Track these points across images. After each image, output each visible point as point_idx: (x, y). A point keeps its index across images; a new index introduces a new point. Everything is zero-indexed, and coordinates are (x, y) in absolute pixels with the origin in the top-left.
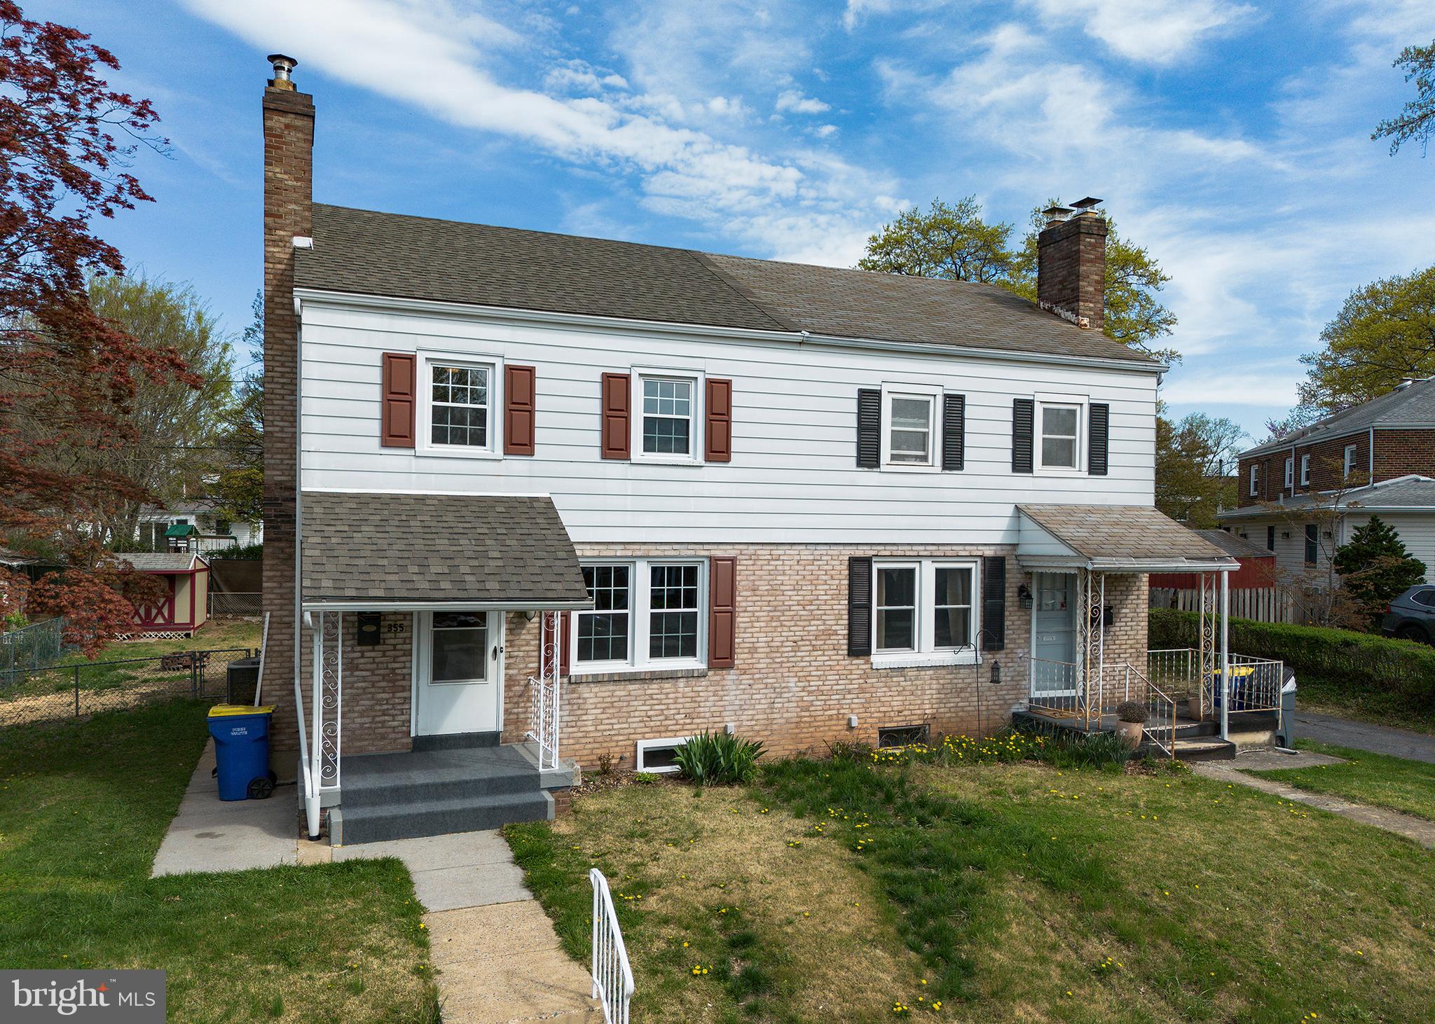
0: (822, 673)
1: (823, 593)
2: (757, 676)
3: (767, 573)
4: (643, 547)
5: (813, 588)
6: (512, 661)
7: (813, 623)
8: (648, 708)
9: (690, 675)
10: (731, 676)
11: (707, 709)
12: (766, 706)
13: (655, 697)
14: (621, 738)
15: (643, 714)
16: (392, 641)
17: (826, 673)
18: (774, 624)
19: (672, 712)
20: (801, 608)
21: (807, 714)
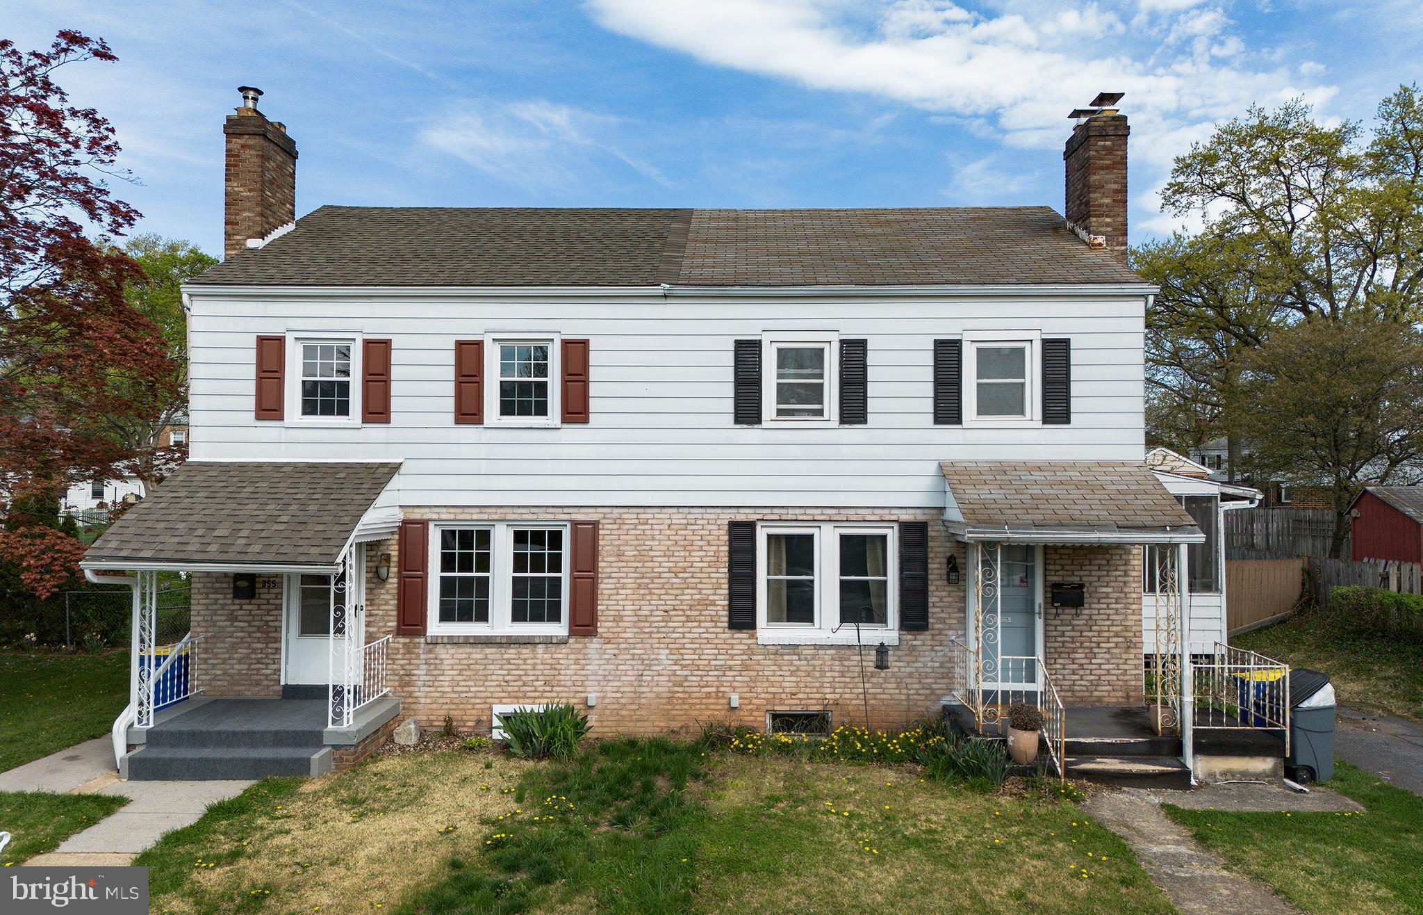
0: (698, 646)
1: (698, 559)
2: (623, 646)
3: (634, 538)
4: (499, 511)
5: (687, 554)
6: (371, 619)
7: (686, 591)
8: (505, 672)
9: (548, 641)
10: (594, 644)
11: (568, 678)
12: (633, 678)
13: (512, 661)
14: (478, 701)
15: (500, 678)
16: (266, 596)
17: (703, 646)
18: (642, 592)
19: (531, 678)
20: (673, 575)
21: (680, 689)
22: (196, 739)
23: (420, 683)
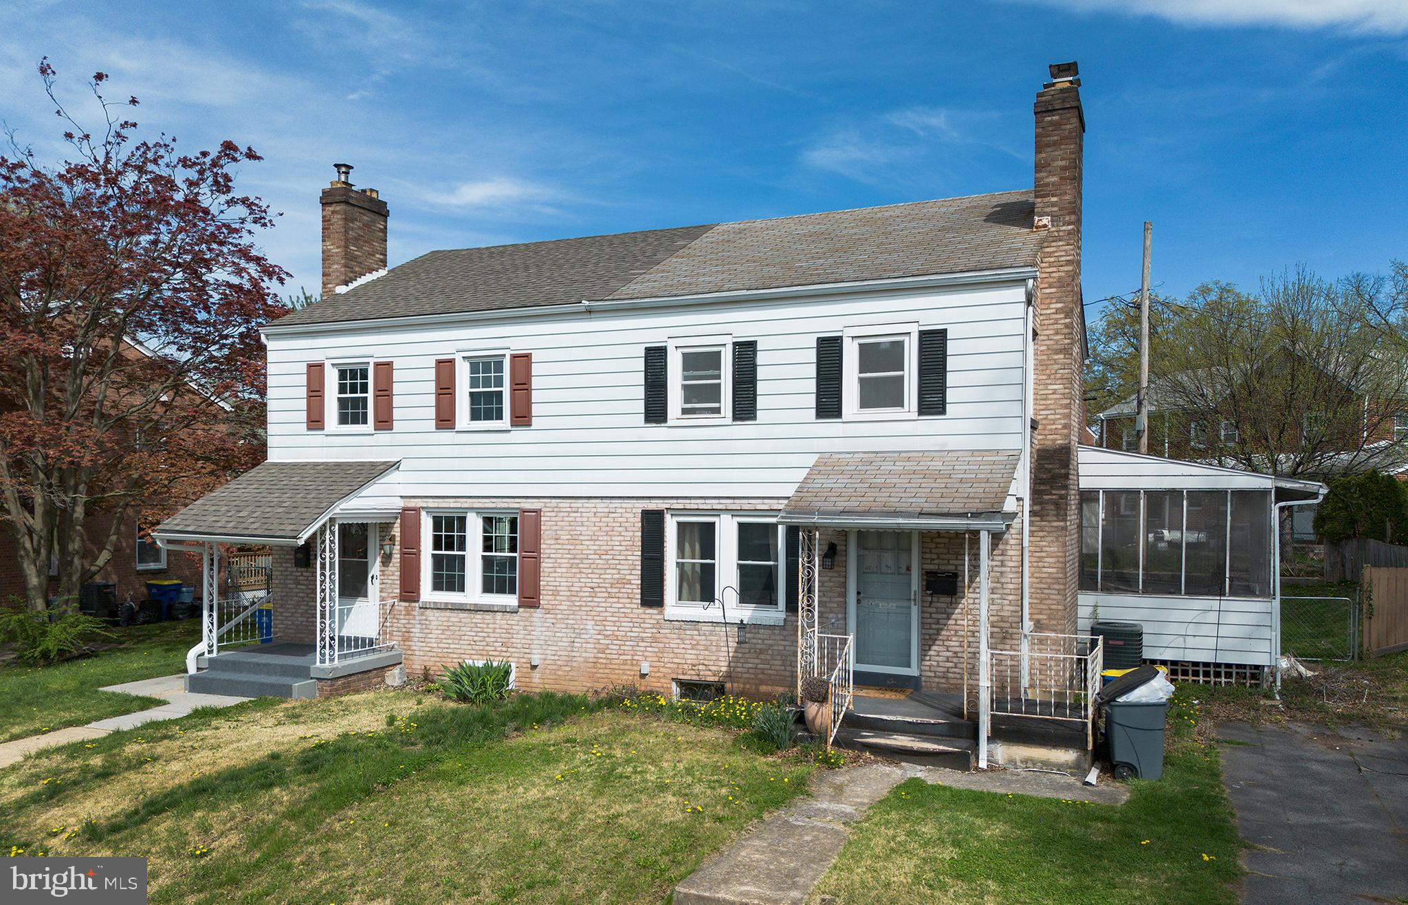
0: (617, 619)
1: (618, 543)
2: (559, 616)
3: (567, 524)
4: (470, 500)
5: (609, 538)
6: (383, 586)
7: (608, 571)
9: (504, 610)
10: (537, 614)
11: (518, 641)
12: (567, 644)
13: (479, 625)
14: (455, 656)
15: (471, 638)
17: (621, 619)
18: (574, 570)
19: (492, 640)
20: (597, 557)
21: (603, 656)
23: (416, 639)
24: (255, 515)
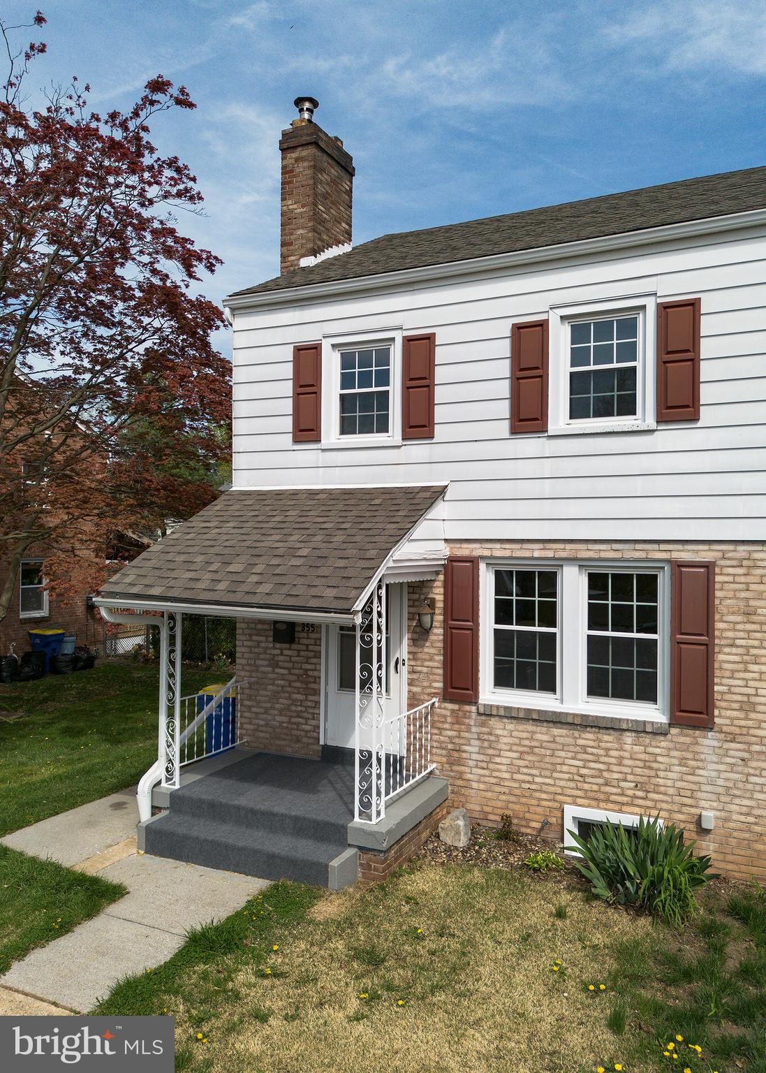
2: (756, 748)
4: (568, 546)
6: (415, 676)
8: (580, 763)
9: (640, 729)
10: (709, 740)
11: (669, 783)
13: (590, 750)
14: (544, 796)
15: (574, 770)
16: (304, 641)
19: (616, 776)
22: (215, 811)
23: (471, 763)
24: (258, 569)
